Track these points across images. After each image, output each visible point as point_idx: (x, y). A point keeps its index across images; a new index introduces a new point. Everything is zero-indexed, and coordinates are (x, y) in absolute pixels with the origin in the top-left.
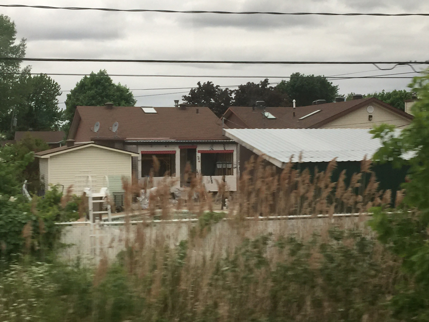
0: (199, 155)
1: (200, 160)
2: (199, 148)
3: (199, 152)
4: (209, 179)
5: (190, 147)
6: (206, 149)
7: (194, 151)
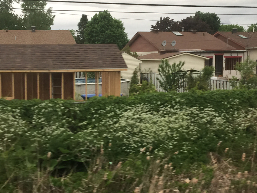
0: (224, 59)
1: (225, 62)
2: (225, 55)
3: (225, 57)
4: (229, 72)
5: (220, 54)
6: (228, 55)
7: (222, 56)
